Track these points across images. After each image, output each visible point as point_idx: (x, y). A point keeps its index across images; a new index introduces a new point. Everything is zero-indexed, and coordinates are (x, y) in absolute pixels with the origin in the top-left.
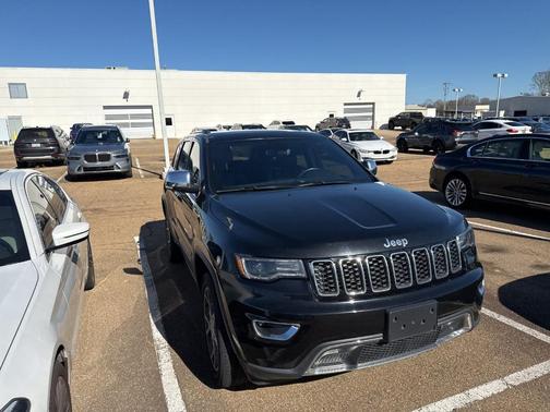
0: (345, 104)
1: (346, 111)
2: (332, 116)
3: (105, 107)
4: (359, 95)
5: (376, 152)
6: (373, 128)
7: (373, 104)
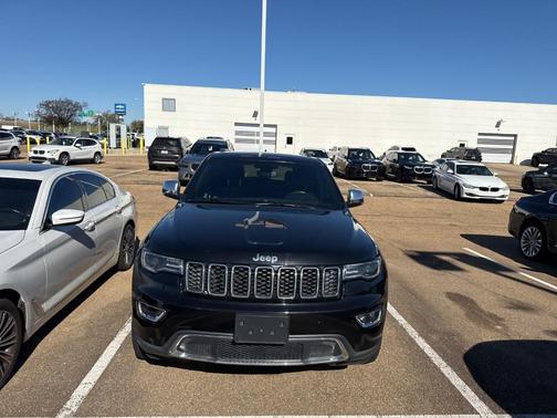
0: (480, 134)
1: (480, 141)
2: (462, 145)
3: (236, 124)
4: (498, 125)
5: (482, 189)
6: (512, 162)
7: (515, 136)
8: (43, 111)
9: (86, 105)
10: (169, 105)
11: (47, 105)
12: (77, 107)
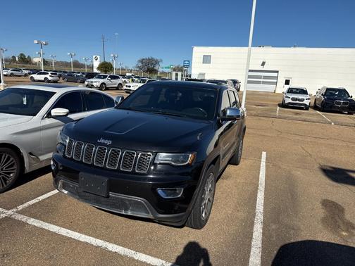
3: (250, 71)
8: (140, 65)
9: (161, 61)
10: (207, 59)
11: (142, 61)
12: (157, 62)
